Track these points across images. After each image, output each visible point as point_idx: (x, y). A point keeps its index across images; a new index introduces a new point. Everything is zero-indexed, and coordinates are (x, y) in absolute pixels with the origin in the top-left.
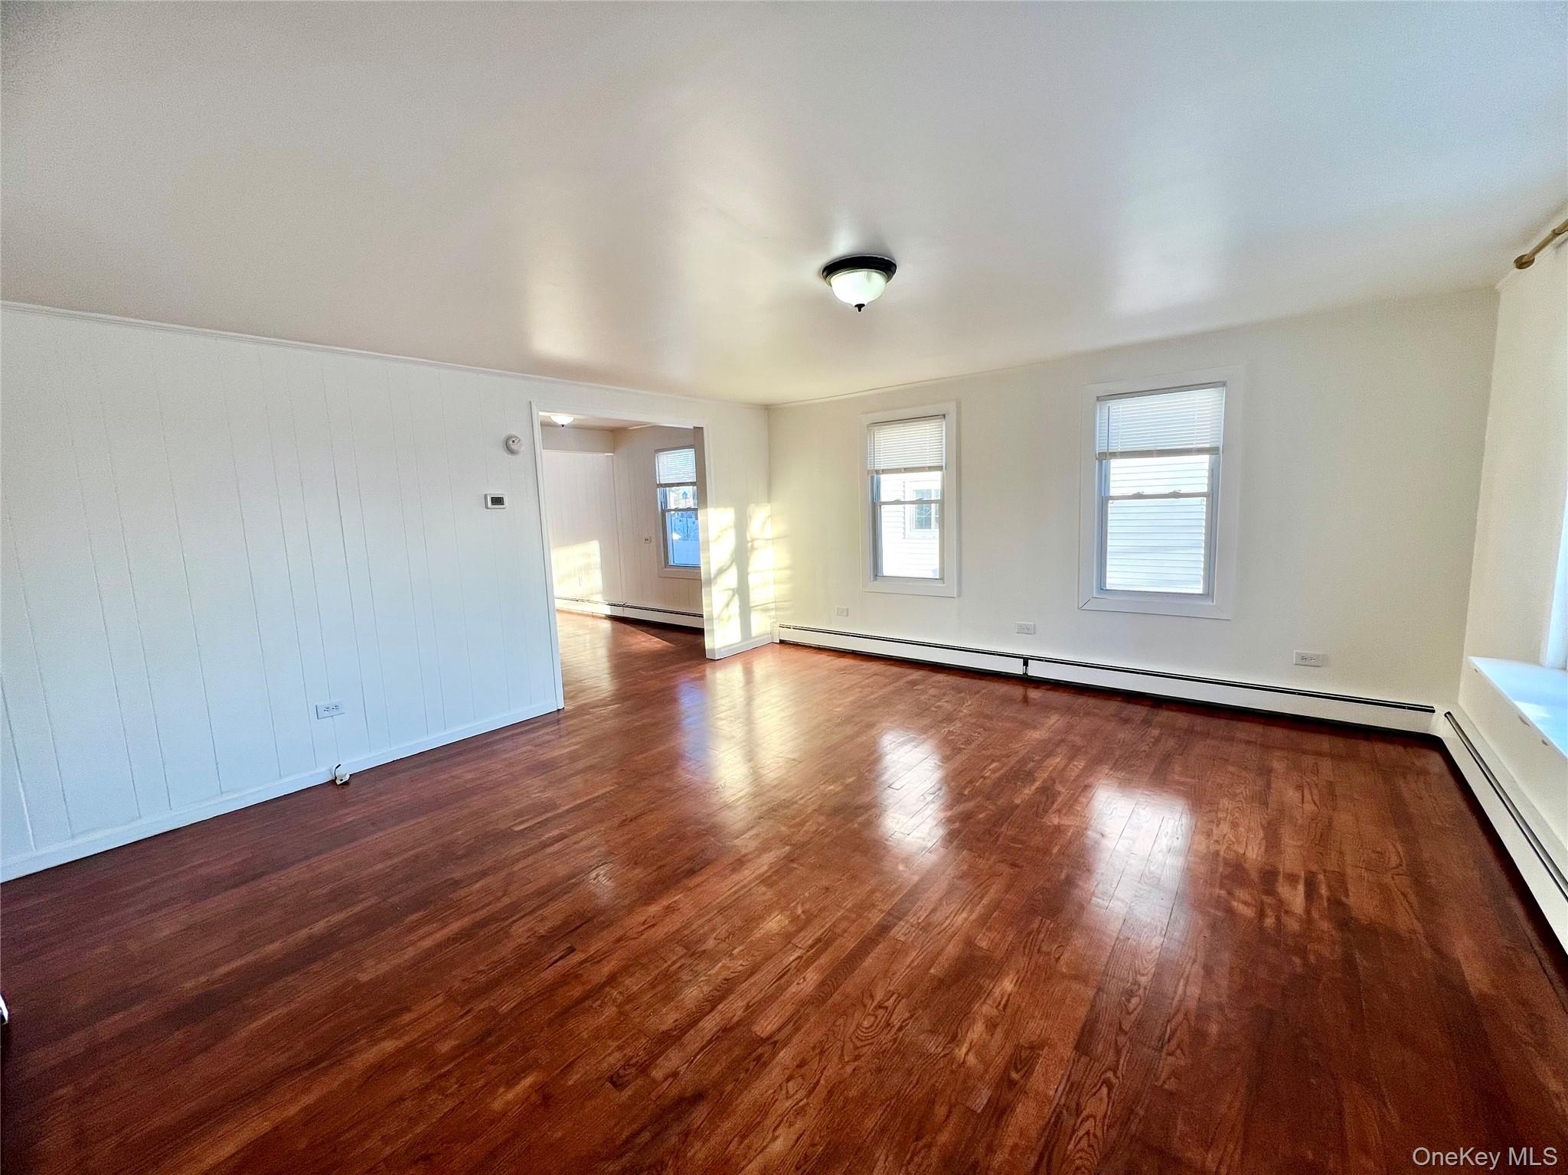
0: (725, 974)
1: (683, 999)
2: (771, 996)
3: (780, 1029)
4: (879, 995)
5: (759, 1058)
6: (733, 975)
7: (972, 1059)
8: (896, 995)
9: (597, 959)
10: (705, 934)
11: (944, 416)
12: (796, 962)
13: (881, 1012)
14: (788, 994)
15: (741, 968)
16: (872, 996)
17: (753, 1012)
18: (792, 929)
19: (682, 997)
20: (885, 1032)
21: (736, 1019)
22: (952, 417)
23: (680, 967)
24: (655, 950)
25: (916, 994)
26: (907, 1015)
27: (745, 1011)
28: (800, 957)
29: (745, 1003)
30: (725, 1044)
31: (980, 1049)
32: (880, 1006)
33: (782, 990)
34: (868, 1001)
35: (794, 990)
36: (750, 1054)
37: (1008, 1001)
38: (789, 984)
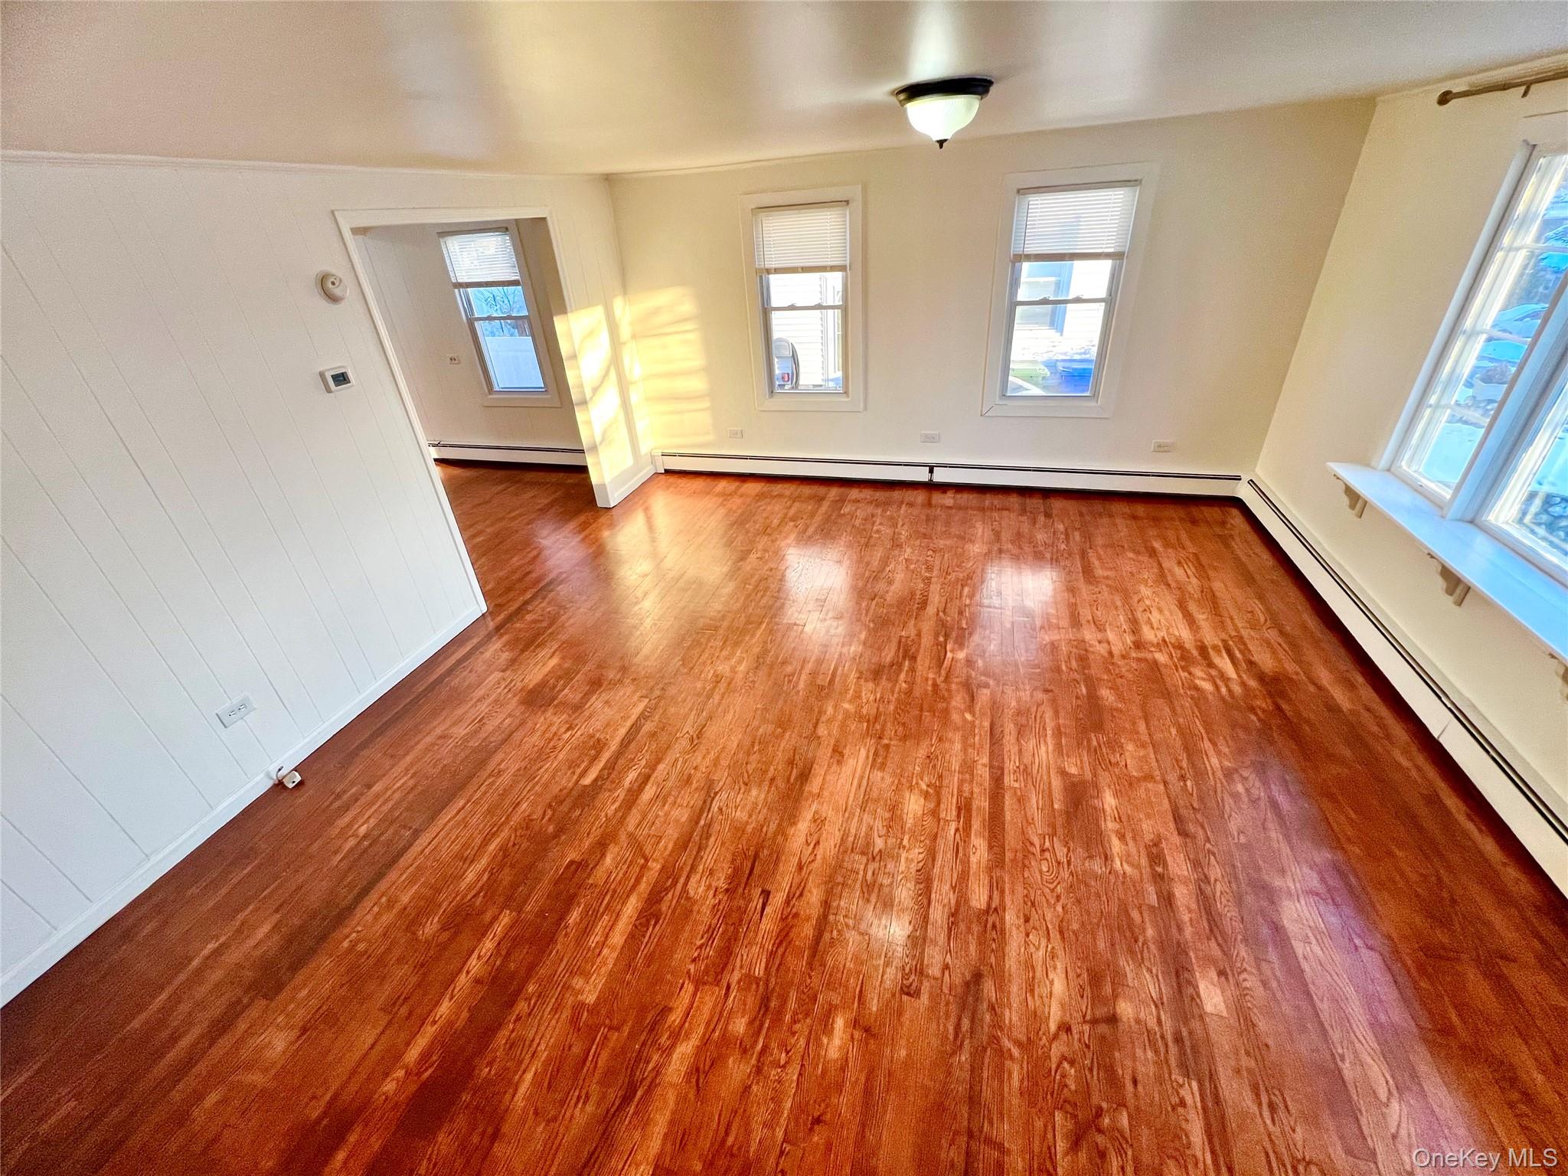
0: (914, 867)
1: (900, 902)
2: (963, 871)
3: (991, 897)
4: (1036, 841)
5: (994, 926)
6: (921, 864)
7: (1128, 869)
8: (1047, 837)
9: (797, 893)
10: (867, 835)
11: (847, 202)
12: (958, 835)
13: (1047, 855)
14: (974, 867)
15: (921, 856)
16: (1032, 844)
17: (960, 891)
18: (932, 805)
19: (897, 900)
20: (1061, 869)
21: (953, 902)
22: (857, 205)
23: (873, 874)
24: (839, 866)
25: (1060, 831)
26: (1065, 850)
27: (954, 892)
28: (957, 830)
29: (948, 885)
30: (962, 926)
31: (1127, 858)
32: (1043, 851)
33: (966, 863)
34: (1032, 849)
35: (975, 860)
36: (986, 926)
37: (1118, 813)
38: (967, 857)
